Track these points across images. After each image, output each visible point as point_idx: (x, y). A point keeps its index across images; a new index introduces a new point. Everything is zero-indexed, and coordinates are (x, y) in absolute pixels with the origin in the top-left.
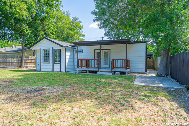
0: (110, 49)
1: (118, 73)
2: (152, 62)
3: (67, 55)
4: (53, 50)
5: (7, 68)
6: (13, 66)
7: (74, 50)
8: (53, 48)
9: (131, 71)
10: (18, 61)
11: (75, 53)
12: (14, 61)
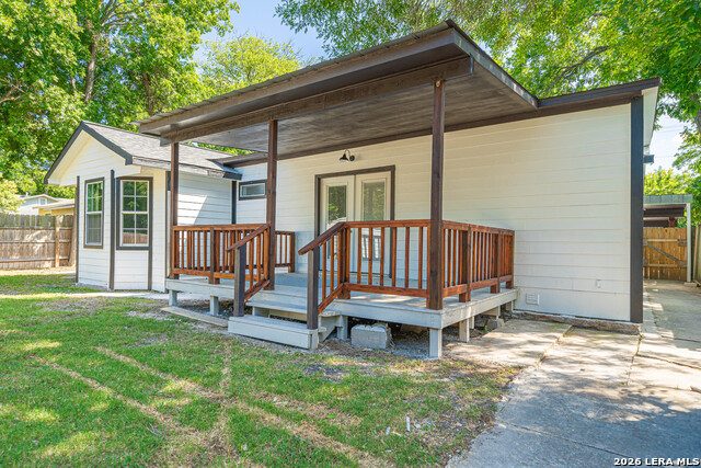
0: (392, 169)
1: (375, 328)
2: (682, 243)
3: (180, 205)
4: (115, 181)
5: (11, 265)
6: (27, 258)
7: (234, 183)
8: (113, 172)
9: (521, 306)
10: (55, 237)
11: (240, 199)
12: (38, 237)
